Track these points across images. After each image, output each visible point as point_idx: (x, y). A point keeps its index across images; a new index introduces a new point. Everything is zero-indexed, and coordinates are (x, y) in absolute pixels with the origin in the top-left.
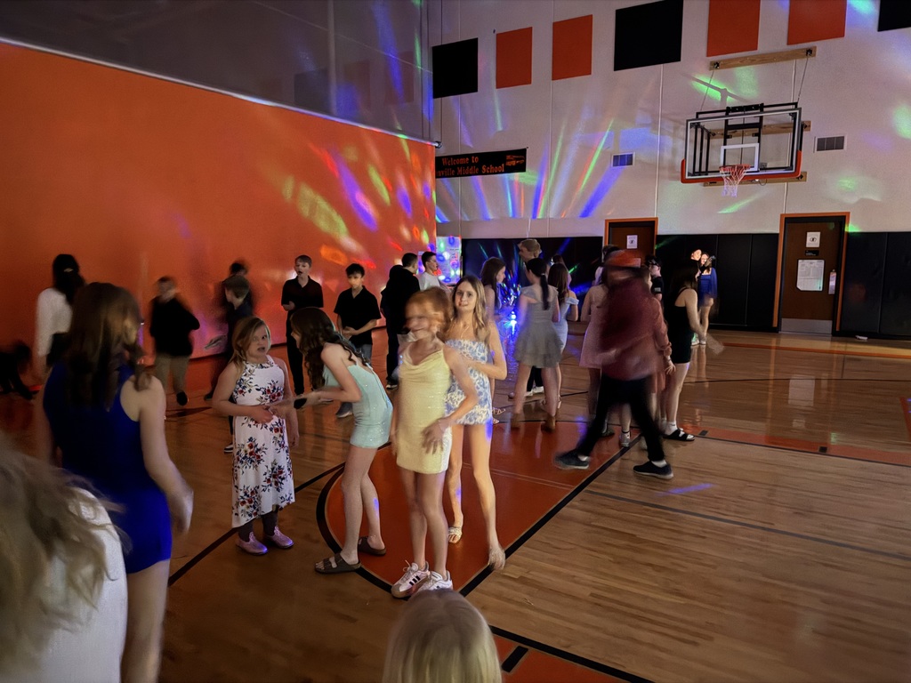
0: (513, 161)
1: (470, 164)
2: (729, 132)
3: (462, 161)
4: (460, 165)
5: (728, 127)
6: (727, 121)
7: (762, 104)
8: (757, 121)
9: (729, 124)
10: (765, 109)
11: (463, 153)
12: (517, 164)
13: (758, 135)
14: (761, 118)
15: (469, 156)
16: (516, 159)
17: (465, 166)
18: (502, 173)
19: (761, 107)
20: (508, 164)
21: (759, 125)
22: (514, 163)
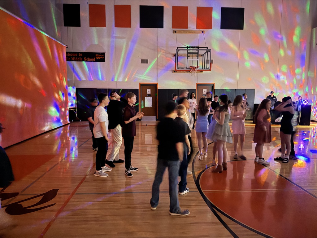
0: (99, 57)
1: (78, 56)
2: (189, 55)
3: (74, 55)
4: (73, 57)
5: (188, 53)
6: (188, 51)
7: (198, 47)
8: (197, 52)
9: (189, 52)
10: (199, 48)
11: (74, 51)
12: (101, 58)
13: (198, 57)
14: (198, 51)
15: (78, 53)
16: (101, 56)
17: (76, 57)
18: (94, 61)
19: (198, 48)
20: (97, 58)
21: (198, 53)
22: (99, 58)
